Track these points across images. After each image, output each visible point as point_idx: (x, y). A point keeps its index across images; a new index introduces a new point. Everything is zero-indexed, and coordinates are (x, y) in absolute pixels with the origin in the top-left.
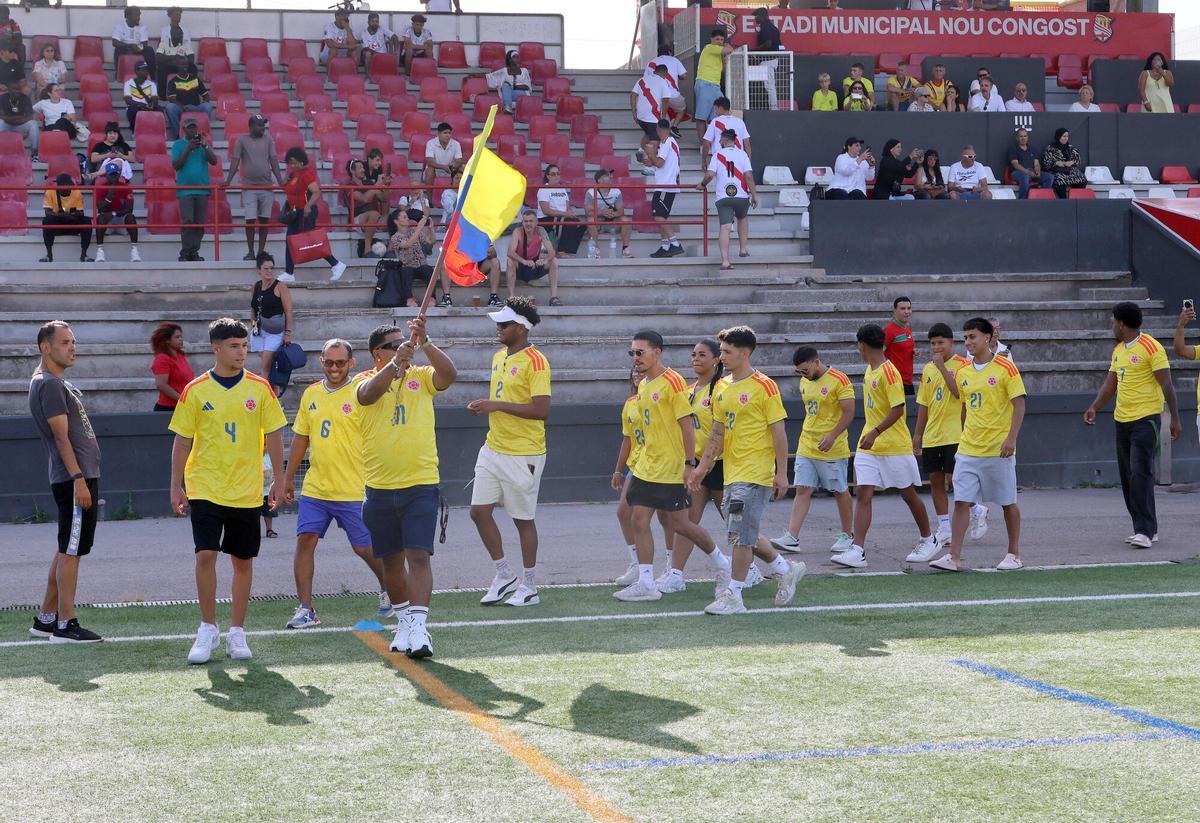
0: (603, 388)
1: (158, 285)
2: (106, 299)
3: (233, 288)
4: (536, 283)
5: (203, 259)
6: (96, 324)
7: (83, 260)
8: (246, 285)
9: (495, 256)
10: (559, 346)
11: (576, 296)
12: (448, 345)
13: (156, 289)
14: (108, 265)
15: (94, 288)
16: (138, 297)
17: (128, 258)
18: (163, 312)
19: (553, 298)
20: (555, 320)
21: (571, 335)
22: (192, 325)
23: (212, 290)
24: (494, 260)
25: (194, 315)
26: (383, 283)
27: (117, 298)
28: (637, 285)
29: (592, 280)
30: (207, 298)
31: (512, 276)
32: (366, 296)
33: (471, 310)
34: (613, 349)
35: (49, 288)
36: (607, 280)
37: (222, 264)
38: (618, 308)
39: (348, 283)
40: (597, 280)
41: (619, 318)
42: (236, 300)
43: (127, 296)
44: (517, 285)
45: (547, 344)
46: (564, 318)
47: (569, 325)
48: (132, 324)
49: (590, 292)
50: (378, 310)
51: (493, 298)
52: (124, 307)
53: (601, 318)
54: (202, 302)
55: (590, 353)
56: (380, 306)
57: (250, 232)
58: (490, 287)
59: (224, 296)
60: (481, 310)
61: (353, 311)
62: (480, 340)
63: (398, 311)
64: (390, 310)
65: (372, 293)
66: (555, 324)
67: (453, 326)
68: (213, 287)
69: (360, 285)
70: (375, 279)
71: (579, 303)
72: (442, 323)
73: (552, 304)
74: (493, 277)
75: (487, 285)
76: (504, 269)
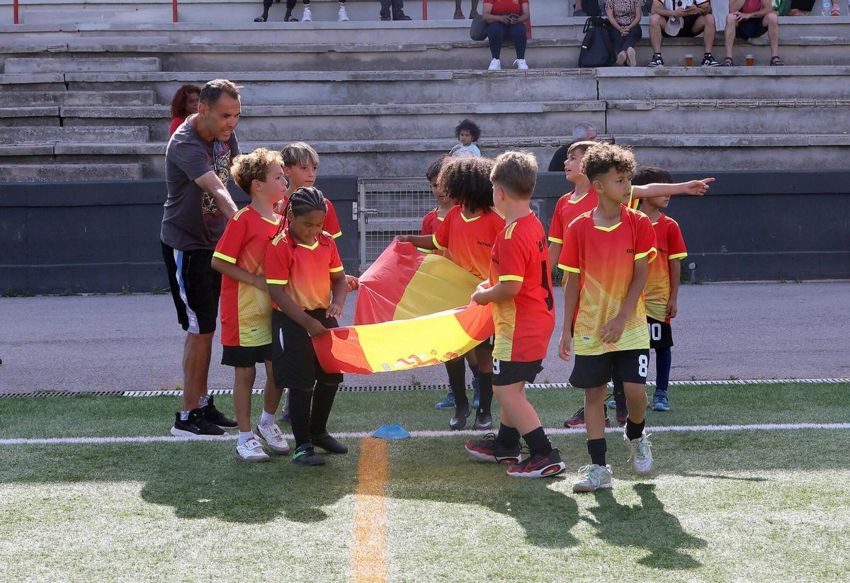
0: (817, 155)
1: (353, 44)
2: (299, 59)
3: (431, 47)
4: (756, 41)
5: (408, 18)
6: (282, 84)
7: (287, 19)
8: (445, 44)
9: (711, 13)
10: (773, 109)
11: (801, 56)
12: (650, 107)
13: (351, 48)
14: (312, 25)
15: (287, 48)
16: (332, 56)
17: (336, 18)
18: (352, 72)
19: (774, 58)
20: (773, 81)
21: (791, 97)
22: (382, 86)
23: (409, 49)
24: (708, 16)
25: (385, 75)
26: (589, 41)
27: (310, 58)
29: (819, 38)
30: (403, 58)
31: (731, 33)
32: (571, 55)
33: (680, 70)
34: (833, 112)
35: (240, 48)
36: (836, 38)
37: (429, 23)
38: (844, 67)
39: (552, 42)
40: (825, 38)
41: (843, 78)
42: (435, 60)
43: (320, 55)
44: (735, 43)
45: (758, 107)
46: (782, 78)
47: (789, 86)
48: (320, 85)
49: (816, 51)
50: (579, 70)
51: (707, 58)
52: (317, 67)
53: (824, 78)
54: (398, 61)
55: (808, 115)
56: (585, 66)
58: (704, 46)
59: (422, 56)
60: (692, 70)
61: (553, 71)
62: (686, 102)
63: (604, 71)
64: (593, 70)
65: (578, 52)
66: (773, 85)
67: (660, 86)
68: (410, 46)
69: (564, 44)
70: (581, 36)
71: (804, 62)
72: (648, 84)
73: (772, 63)
74: (708, 36)
75: (701, 43)
76: (720, 27)
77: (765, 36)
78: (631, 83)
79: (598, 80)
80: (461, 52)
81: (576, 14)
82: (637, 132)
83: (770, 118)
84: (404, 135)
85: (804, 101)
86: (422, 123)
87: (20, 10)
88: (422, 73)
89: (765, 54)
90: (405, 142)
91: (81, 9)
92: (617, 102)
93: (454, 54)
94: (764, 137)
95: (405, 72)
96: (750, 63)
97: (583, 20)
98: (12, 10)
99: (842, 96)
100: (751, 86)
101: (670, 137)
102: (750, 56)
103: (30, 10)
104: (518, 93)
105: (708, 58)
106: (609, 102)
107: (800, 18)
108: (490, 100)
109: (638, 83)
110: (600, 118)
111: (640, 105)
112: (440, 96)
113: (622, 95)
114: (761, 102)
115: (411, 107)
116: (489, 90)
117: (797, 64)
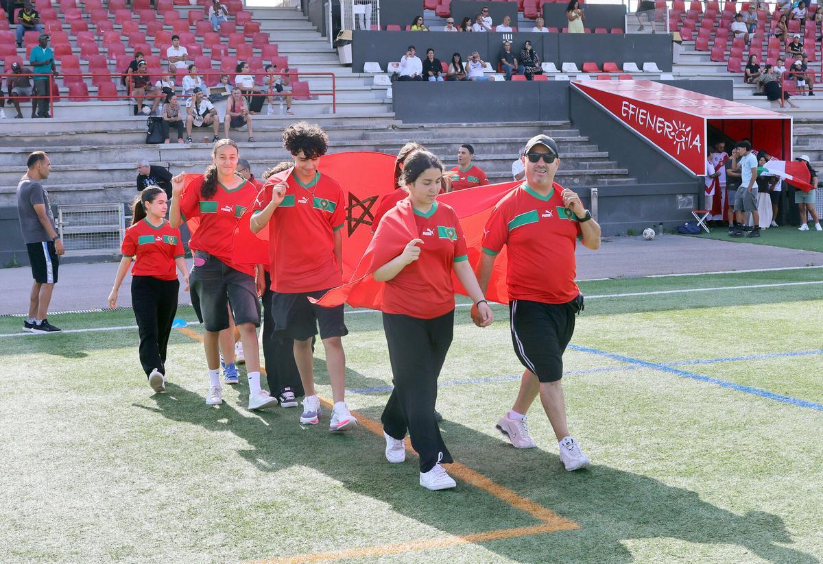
1: (20, 132)
3: (64, 133)
4: (240, 129)
8: (72, 132)
9: (216, 114)
11: (263, 137)
12: (192, 165)
13: (18, 134)
16: (8, 139)
18: (24, 148)
19: (251, 138)
20: (252, 150)
21: (261, 159)
23: (52, 134)
24: (215, 116)
26: (151, 130)
29: (272, 127)
30: (49, 139)
31: (227, 125)
32: (142, 137)
33: (204, 145)
36: (280, 127)
37: (55, 120)
39: (131, 130)
40: (275, 127)
42: (66, 141)
44: (230, 129)
46: (256, 149)
47: (262, 153)
48: (6, 155)
49: (271, 134)
50: (150, 145)
51: (215, 138)
54: (46, 141)
58: (213, 132)
59: (60, 138)
60: (209, 145)
61: (135, 146)
63: (162, 146)
64: (156, 145)
65: (146, 136)
66: (252, 152)
67: (194, 154)
68: (52, 133)
69: (138, 131)
70: (146, 127)
71: (265, 140)
72: (186, 152)
73: (249, 141)
74: (215, 126)
75: (212, 130)
76: (222, 121)
77: (245, 126)
78: (177, 152)
79: (159, 151)
80: (81, 136)
84: (59, 182)
86: (69, 175)
88: (64, 148)
89: (246, 135)
90: (64, 186)
92: (174, 162)
93: (77, 137)
95: (54, 147)
104: (117, 158)
106: (170, 162)
107: (257, 116)
108: (102, 162)
109: (180, 152)
111: (187, 164)
112: (74, 160)
113: (174, 158)
115: (63, 167)
116: (101, 157)
117: (261, 141)
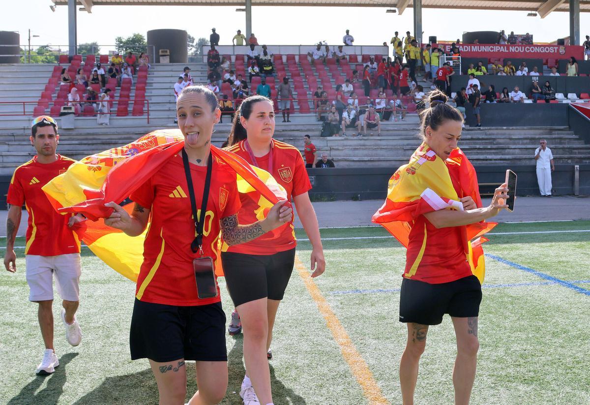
0: (393, 163)
4: (374, 129)
10: (380, 149)
11: (387, 133)
12: (343, 149)
19: (379, 134)
21: (384, 146)
26: (324, 129)
28: (407, 130)
31: (365, 127)
32: (318, 133)
33: (352, 138)
34: (397, 150)
36: (396, 128)
38: (400, 137)
39: (313, 129)
40: (393, 128)
41: (399, 140)
44: (367, 130)
45: (375, 149)
46: (382, 140)
47: (384, 143)
49: (391, 132)
50: (322, 138)
53: (394, 140)
55: (390, 151)
57: (284, 114)
60: (355, 138)
62: (354, 147)
63: (329, 138)
64: (326, 138)
65: (320, 132)
66: (379, 142)
67: (345, 143)
69: (316, 130)
70: (322, 128)
71: (388, 135)
72: (342, 142)
73: (378, 136)
74: (359, 127)
75: (357, 130)
76: (362, 125)
77: (377, 127)
78: (337, 142)
79: (327, 141)
81: (318, 121)
82: (340, 156)
83: (379, 152)
85: (389, 147)
87: (149, 120)
89: (376, 133)
91: (167, 120)
92: (334, 147)
93: (283, 133)
94: (378, 158)
96: (372, 135)
97: (321, 123)
98: (147, 120)
99: (399, 146)
100: (373, 143)
101: (350, 158)
102: (372, 134)
103: (152, 120)
105: (359, 134)
106: (332, 147)
107: (385, 122)
109: (339, 141)
110: (328, 152)
111: (340, 148)
113: (335, 145)
114: (375, 147)
117: (386, 136)
